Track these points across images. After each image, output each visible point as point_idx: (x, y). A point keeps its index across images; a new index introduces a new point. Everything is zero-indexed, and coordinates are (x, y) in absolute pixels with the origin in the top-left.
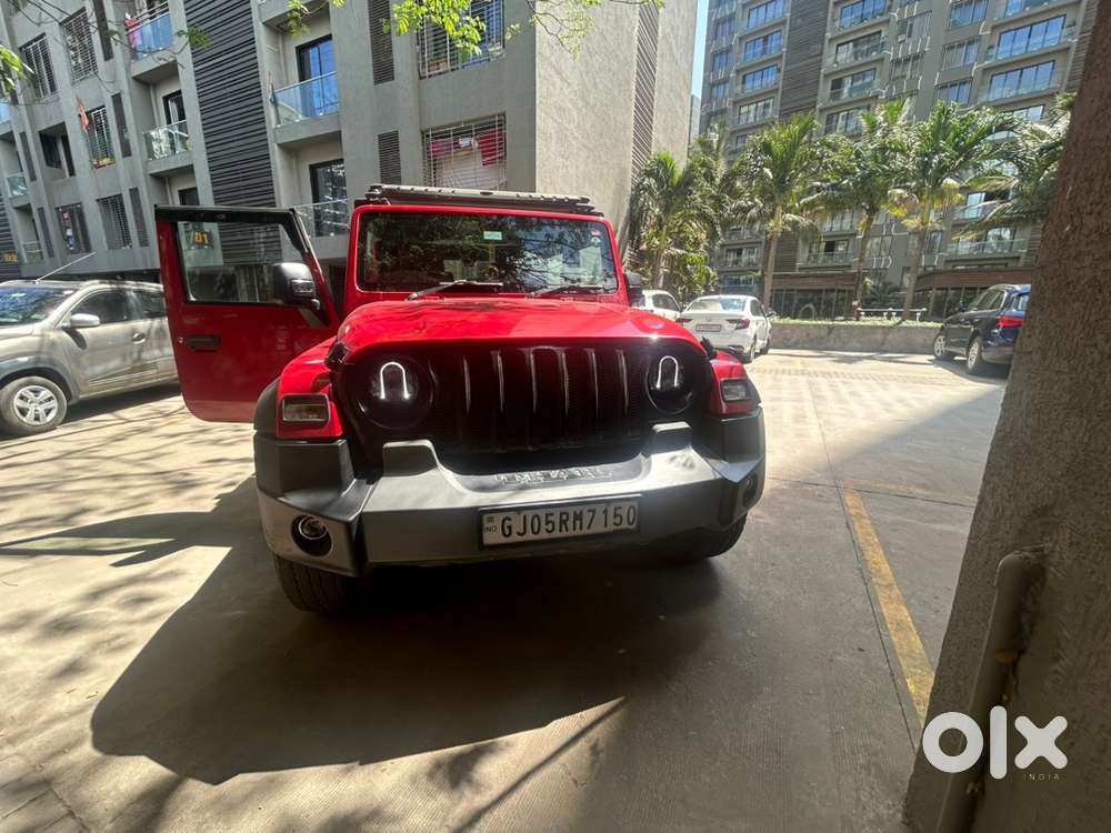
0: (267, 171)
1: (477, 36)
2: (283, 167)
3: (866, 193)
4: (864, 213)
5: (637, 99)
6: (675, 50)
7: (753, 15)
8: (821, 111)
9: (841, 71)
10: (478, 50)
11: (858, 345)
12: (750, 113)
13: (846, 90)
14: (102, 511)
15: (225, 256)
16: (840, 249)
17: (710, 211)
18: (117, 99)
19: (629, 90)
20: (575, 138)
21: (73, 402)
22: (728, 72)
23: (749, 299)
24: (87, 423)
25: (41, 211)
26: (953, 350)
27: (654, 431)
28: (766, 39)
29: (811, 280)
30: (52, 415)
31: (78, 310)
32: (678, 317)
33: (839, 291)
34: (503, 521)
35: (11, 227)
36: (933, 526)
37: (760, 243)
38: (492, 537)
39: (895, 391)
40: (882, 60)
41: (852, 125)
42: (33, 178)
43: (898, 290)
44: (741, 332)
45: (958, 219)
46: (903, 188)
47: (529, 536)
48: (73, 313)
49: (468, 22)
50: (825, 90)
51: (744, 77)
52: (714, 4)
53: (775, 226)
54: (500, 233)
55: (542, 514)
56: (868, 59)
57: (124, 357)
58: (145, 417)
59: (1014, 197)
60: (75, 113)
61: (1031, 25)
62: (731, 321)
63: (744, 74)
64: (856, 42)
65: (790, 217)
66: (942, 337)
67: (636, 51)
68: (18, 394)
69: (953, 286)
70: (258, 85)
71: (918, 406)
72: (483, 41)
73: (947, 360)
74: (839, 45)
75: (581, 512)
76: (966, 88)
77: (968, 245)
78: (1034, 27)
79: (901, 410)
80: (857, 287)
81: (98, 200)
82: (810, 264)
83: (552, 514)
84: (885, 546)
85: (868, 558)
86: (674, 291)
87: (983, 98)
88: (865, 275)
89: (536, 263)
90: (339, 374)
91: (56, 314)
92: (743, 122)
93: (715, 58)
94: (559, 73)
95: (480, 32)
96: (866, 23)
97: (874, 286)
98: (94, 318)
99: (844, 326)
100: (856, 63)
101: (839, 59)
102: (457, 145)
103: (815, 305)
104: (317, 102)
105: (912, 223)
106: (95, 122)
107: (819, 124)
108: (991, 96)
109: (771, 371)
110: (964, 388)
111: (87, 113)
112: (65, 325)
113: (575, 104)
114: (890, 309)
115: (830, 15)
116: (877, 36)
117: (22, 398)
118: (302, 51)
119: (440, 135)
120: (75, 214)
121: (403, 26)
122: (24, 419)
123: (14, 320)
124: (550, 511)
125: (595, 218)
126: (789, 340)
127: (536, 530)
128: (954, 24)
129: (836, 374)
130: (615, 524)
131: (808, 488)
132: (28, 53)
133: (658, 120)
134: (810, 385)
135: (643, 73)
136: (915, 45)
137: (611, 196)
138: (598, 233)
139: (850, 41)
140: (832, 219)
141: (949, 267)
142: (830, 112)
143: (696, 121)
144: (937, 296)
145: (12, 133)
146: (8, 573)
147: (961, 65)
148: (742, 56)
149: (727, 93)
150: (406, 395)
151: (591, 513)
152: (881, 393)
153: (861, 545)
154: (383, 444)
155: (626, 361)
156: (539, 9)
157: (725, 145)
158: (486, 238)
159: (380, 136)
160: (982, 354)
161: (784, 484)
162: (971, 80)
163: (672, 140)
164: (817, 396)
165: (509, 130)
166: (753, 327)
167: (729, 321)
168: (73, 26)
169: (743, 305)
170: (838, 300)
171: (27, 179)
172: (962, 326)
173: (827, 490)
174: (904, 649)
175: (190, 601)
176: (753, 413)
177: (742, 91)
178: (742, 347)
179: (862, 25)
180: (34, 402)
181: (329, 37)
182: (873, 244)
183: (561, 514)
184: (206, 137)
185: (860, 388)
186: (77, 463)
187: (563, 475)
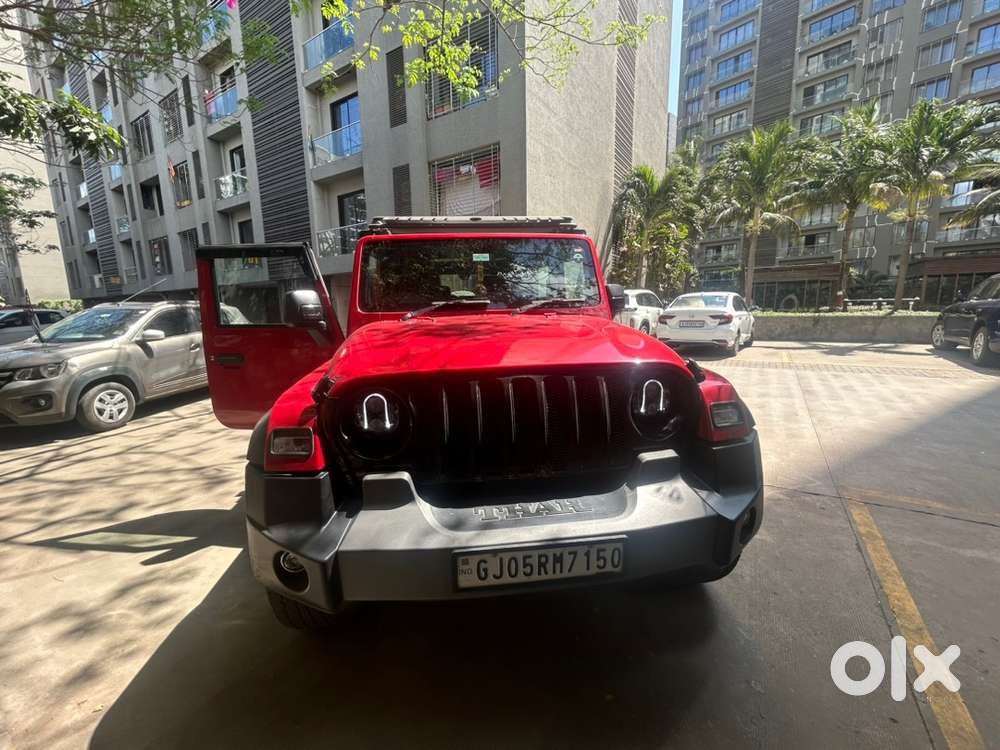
1: (474, 81)
3: (849, 188)
4: (845, 207)
5: (617, 121)
6: (651, 76)
7: (724, 38)
8: (795, 116)
9: (812, 80)
10: (476, 93)
12: (724, 125)
13: (818, 97)
14: (145, 506)
15: (270, 273)
16: (821, 241)
18: (196, 155)
19: (610, 114)
20: (562, 159)
21: (141, 402)
22: (701, 91)
23: (731, 295)
24: (152, 419)
25: (138, 243)
26: (954, 339)
27: (640, 461)
28: (737, 59)
29: (792, 273)
30: (123, 414)
31: (150, 326)
32: (661, 313)
33: (822, 282)
34: (479, 564)
35: (117, 256)
36: (961, 551)
37: (739, 240)
38: (468, 579)
39: (893, 386)
40: (854, 66)
41: (826, 128)
42: (134, 219)
43: (885, 278)
44: (725, 327)
45: (945, 208)
46: (884, 182)
47: (506, 579)
48: (145, 329)
49: (467, 71)
50: (797, 98)
51: (718, 93)
52: (686, 34)
53: (755, 225)
54: (487, 255)
55: (520, 556)
56: (840, 67)
57: (183, 364)
58: (198, 414)
60: (165, 168)
62: (713, 317)
63: (717, 91)
64: (826, 53)
65: (768, 215)
66: (940, 327)
67: (615, 81)
68: (98, 398)
69: (946, 273)
70: (300, 136)
71: (922, 401)
72: (479, 86)
73: (947, 350)
74: (809, 58)
75: (562, 555)
76: (945, 84)
77: (958, 232)
79: (905, 407)
80: (841, 279)
81: (179, 233)
82: (790, 257)
83: (530, 557)
84: (907, 576)
85: (887, 592)
86: (655, 289)
87: (965, 91)
88: (849, 266)
89: (526, 276)
90: (323, 406)
91: (134, 329)
92: (718, 132)
93: (687, 81)
94: (547, 105)
95: (477, 78)
96: (835, 35)
97: (859, 276)
98: (160, 333)
99: (828, 317)
100: (829, 71)
101: (810, 69)
102: (458, 173)
103: (796, 295)
104: (346, 145)
105: (900, 215)
106: (180, 173)
107: (794, 129)
108: (973, 88)
109: (756, 365)
110: (971, 381)
111: (174, 167)
112: (138, 339)
113: (560, 130)
114: (880, 299)
115: (799, 32)
116: (848, 46)
117: (101, 400)
118: (335, 106)
119: (445, 164)
120: (162, 245)
121: (413, 79)
122: (101, 418)
123: (100, 336)
124: (529, 553)
125: (577, 235)
126: (772, 331)
127: (513, 572)
128: (928, 26)
129: (826, 367)
130: (598, 567)
131: (807, 498)
132: (136, 126)
133: (637, 139)
134: (799, 379)
135: (622, 98)
136: (887, 50)
137: (596, 207)
138: (580, 250)
139: (820, 53)
140: (811, 214)
141: (939, 255)
142: (803, 117)
143: (673, 135)
144: (929, 284)
145: (121, 186)
146: (57, 568)
147: (938, 63)
148: (715, 75)
149: (701, 109)
150: (388, 425)
151: (572, 556)
152: (879, 388)
153: (878, 574)
154: (363, 476)
155: (608, 388)
156: (528, 55)
157: (702, 152)
158: (474, 259)
159: (395, 169)
160: (990, 345)
161: (781, 493)
162: (950, 76)
163: (651, 154)
164: (808, 391)
165: (503, 157)
166: (736, 322)
167: (711, 316)
168: (168, 103)
169: (725, 301)
170: (821, 290)
171: (130, 219)
172: (963, 315)
173: (829, 502)
174: (949, 725)
175: (199, 606)
176: (747, 438)
177: (716, 106)
178: (725, 341)
179: (832, 37)
180: (110, 403)
181: (355, 95)
182: (856, 235)
183: (540, 557)
184: (260, 179)
185: (854, 382)
186: (135, 458)
187: (543, 510)
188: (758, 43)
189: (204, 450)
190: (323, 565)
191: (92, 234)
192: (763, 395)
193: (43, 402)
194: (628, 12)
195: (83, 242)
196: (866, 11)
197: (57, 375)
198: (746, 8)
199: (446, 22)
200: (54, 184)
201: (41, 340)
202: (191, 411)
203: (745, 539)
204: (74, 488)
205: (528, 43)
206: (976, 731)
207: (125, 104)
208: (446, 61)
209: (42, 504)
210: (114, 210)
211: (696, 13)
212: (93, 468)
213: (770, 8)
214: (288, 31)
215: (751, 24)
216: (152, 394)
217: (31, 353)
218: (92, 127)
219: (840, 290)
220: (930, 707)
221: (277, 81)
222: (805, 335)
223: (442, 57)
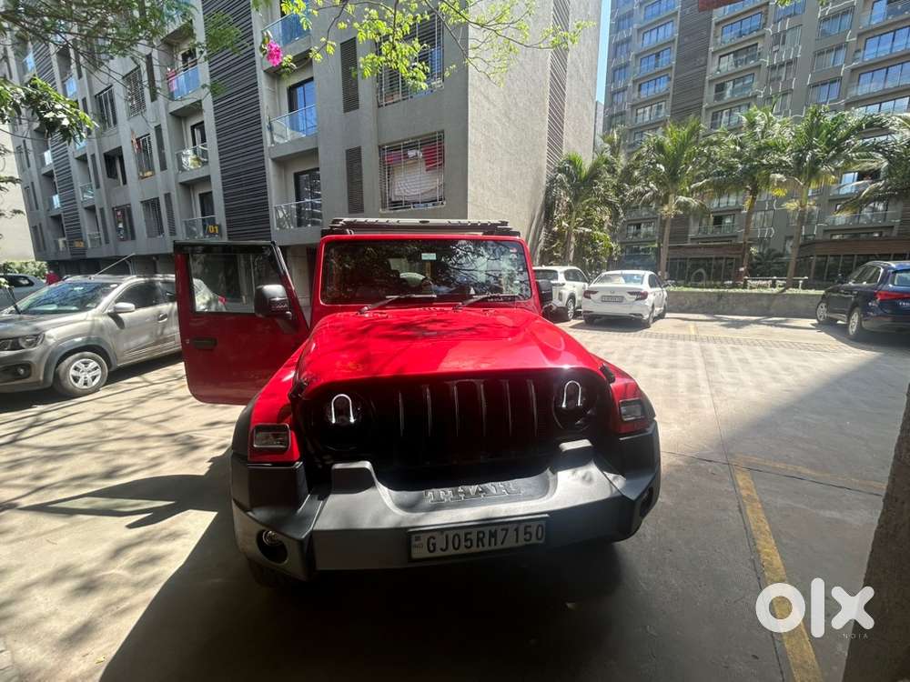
0: (263, 178)
1: (422, 76)
2: (274, 176)
3: (750, 177)
4: (748, 193)
5: (550, 112)
6: (581, 70)
7: (647, 36)
8: (707, 111)
9: (723, 77)
10: (424, 86)
11: (746, 310)
12: (646, 115)
13: (728, 92)
16: (728, 221)
17: (613, 199)
18: (158, 129)
19: (544, 105)
20: (500, 147)
21: (112, 369)
22: (626, 83)
23: (647, 274)
24: (123, 384)
25: (102, 210)
26: (835, 315)
27: (561, 450)
28: (658, 55)
29: (701, 251)
30: (97, 380)
31: (121, 299)
32: (586, 288)
33: (727, 258)
34: (429, 540)
35: (81, 222)
36: (822, 512)
37: (656, 220)
38: (419, 552)
39: (780, 359)
40: (759, 66)
41: (734, 120)
42: (98, 187)
43: (781, 255)
44: (641, 302)
45: (834, 195)
46: (782, 173)
47: (451, 551)
48: (116, 302)
49: (416, 67)
50: (709, 93)
51: (640, 85)
52: (614, 31)
53: (669, 210)
54: (434, 254)
55: (462, 533)
56: (747, 66)
57: (151, 333)
58: (163, 380)
59: (885, 178)
60: (128, 140)
61: (895, 31)
62: (631, 293)
63: (639, 84)
64: (736, 53)
65: (682, 199)
66: (823, 305)
67: (549, 75)
68: (73, 366)
69: (832, 253)
70: (259, 116)
71: (804, 375)
72: (427, 79)
73: (828, 325)
74: (721, 57)
75: (496, 532)
76: (836, 86)
78: (897, 32)
79: (790, 379)
80: (743, 257)
81: (142, 202)
82: (700, 235)
83: (470, 533)
84: (776, 535)
85: (760, 548)
86: (582, 265)
87: (852, 93)
88: (751, 245)
91: (107, 301)
92: (639, 121)
93: (614, 72)
94: (487, 98)
95: (426, 74)
96: (744, 38)
97: (758, 254)
98: (130, 306)
99: (732, 293)
100: (737, 70)
101: (721, 67)
102: (406, 156)
103: (705, 269)
104: (301, 126)
105: (792, 206)
106: (142, 145)
107: (705, 126)
108: (859, 91)
109: (667, 337)
110: (846, 355)
111: (138, 140)
112: (110, 311)
113: (499, 120)
114: (775, 277)
115: (712, 33)
116: (754, 48)
117: (76, 369)
118: (292, 90)
119: (394, 148)
120: (126, 212)
121: (367, 73)
122: (76, 385)
123: (74, 308)
124: (469, 530)
125: (514, 237)
126: (683, 305)
127: (456, 546)
128: (824, 33)
129: (727, 340)
130: (525, 540)
131: (702, 465)
132: (100, 99)
133: (568, 127)
134: (702, 351)
135: (556, 92)
136: (788, 52)
137: (529, 189)
138: (515, 251)
139: (731, 53)
140: (719, 198)
141: (828, 237)
142: (714, 110)
143: (600, 121)
144: (817, 262)
145: (85, 155)
146: (51, 531)
147: (831, 67)
148: (638, 68)
149: (626, 99)
150: (352, 420)
151: (504, 532)
152: (769, 360)
153: (754, 532)
154: (332, 464)
155: (536, 391)
156: (471, 54)
157: (625, 141)
158: (423, 258)
159: (347, 151)
160: (863, 323)
161: (680, 460)
162: (840, 79)
163: (580, 142)
164: (709, 363)
165: (447, 144)
166: (651, 298)
167: (629, 293)
168: (131, 78)
169: (641, 278)
170: (726, 265)
171: (94, 186)
172: (843, 295)
173: (719, 468)
174: (796, 659)
175: (183, 566)
176: (648, 429)
177: (639, 97)
178: (641, 315)
179: (740, 40)
180: (84, 371)
181: (311, 79)
182: (757, 217)
183: (478, 533)
184: (220, 154)
185: (749, 356)
186: (111, 424)
187: (481, 492)
188: (676, 42)
189: (175, 417)
190: (301, 542)
191: (56, 199)
192: (672, 367)
193: (22, 371)
194: (562, 14)
195: (47, 208)
196: (771, 17)
197: (35, 346)
198: (667, 9)
199: (397, 21)
200: (18, 150)
201: (18, 312)
202: (160, 377)
203: (643, 514)
204: (57, 453)
205: (471, 43)
206: (816, 664)
207: (88, 77)
208: (397, 55)
209: (29, 470)
210: (78, 178)
211: (622, 13)
212: (72, 434)
213: (688, 11)
214: (247, 18)
215: (671, 24)
216: (124, 361)
217: (8, 325)
218: (65, 113)
219: (743, 266)
220: (784, 645)
221: (236, 64)
222: (711, 308)
223: (394, 54)
